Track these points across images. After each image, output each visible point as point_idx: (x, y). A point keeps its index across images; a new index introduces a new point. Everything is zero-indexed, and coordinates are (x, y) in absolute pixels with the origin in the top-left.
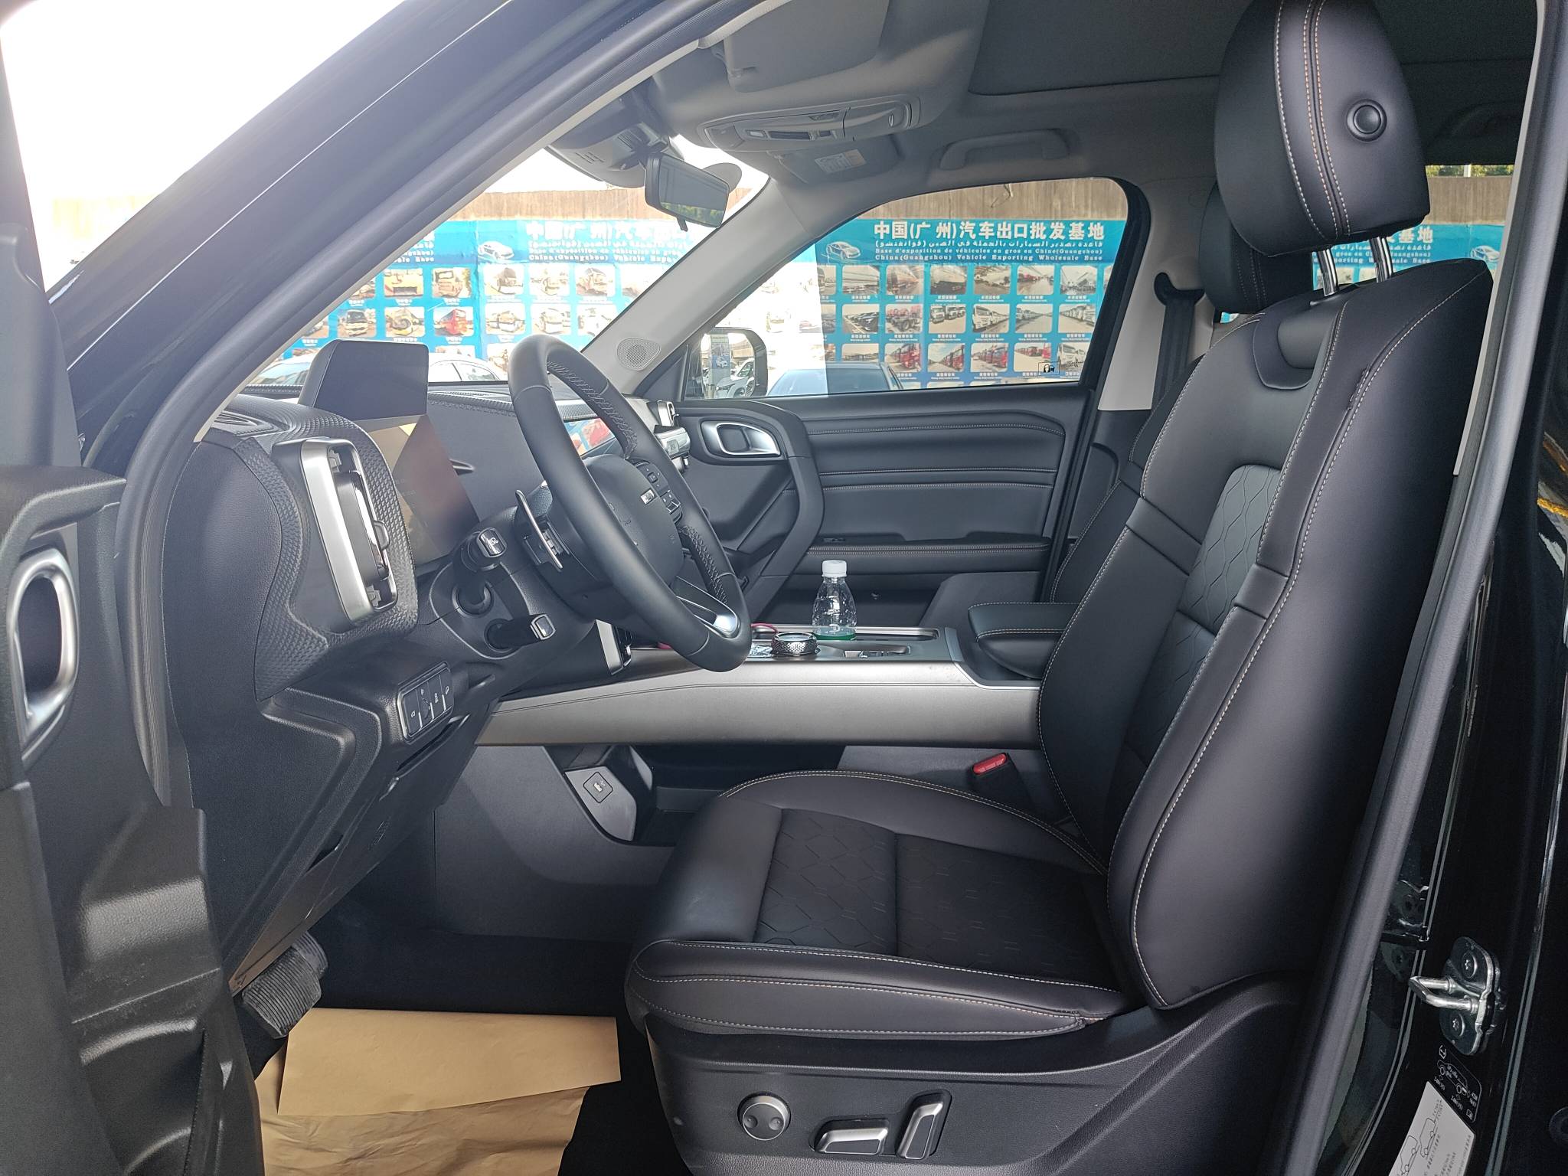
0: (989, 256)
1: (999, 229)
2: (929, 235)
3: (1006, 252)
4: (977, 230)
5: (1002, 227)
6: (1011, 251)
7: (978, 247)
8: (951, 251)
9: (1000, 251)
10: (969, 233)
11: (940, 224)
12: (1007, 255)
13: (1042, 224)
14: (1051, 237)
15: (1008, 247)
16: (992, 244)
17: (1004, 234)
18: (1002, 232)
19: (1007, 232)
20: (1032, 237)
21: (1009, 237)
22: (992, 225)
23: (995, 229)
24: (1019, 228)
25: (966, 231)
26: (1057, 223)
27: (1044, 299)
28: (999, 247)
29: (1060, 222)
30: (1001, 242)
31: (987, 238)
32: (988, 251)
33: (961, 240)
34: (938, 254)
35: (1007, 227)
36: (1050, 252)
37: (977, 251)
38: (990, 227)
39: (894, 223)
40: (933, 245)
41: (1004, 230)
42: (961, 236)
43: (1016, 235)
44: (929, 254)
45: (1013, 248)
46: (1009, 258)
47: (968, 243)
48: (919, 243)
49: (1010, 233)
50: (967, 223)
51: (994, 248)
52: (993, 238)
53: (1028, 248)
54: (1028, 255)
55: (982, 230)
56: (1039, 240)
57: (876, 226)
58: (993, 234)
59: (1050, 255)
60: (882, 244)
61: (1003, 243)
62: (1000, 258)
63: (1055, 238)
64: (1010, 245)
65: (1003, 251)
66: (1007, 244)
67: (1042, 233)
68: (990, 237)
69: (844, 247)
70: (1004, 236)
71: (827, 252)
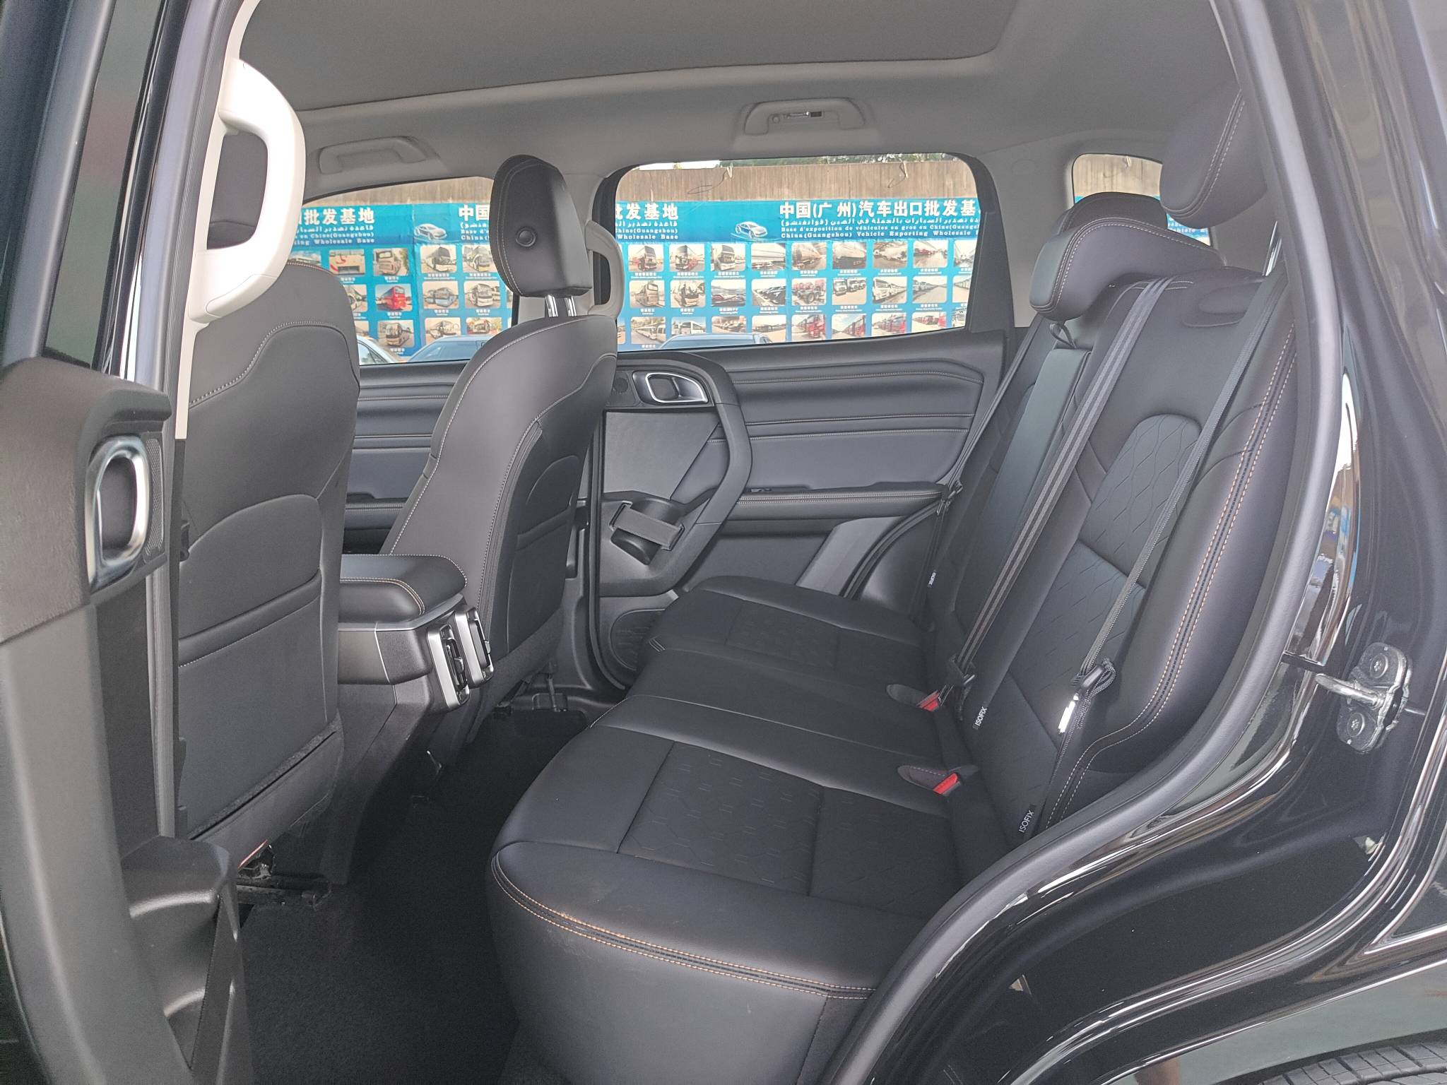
0: (887, 232)
1: (896, 207)
2: (831, 214)
3: (903, 228)
4: (875, 209)
5: (898, 205)
6: (907, 228)
7: (877, 225)
8: (851, 228)
9: (896, 228)
10: (867, 211)
11: (841, 204)
12: (904, 232)
13: (936, 202)
14: (944, 214)
15: (904, 224)
16: (889, 222)
17: (900, 211)
18: (898, 210)
19: (903, 210)
20: (927, 214)
21: (905, 214)
22: (889, 204)
23: (892, 208)
24: (914, 206)
25: (865, 210)
26: (950, 201)
27: (939, 271)
28: (895, 224)
29: (952, 199)
30: (897, 219)
31: (885, 216)
32: (886, 228)
33: (860, 218)
34: (840, 232)
35: (903, 205)
36: (943, 227)
37: (876, 228)
38: (887, 206)
39: (798, 204)
40: (835, 223)
41: (900, 208)
42: (861, 215)
43: (912, 213)
44: (831, 232)
45: (909, 225)
46: (906, 234)
47: (867, 221)
48: (822, 222)
49: (906, 211)
50: (866, 202)
51: (891, 224)
52: (891, 216)
53: (923, 225)
54: (923, 231)
55: (879, 209)
56: (933, 217)
57: (782, 207)
58: (890, 212)
59: (944, 231)
60: (787, 224)
61: (899, 220)
62: (897, 234)
63: (948, 215)
64: (906, 221)
65: (900, 228)
66: (904, 220)
67: (935, 210)
68: (887, 215)
69: (752, 226)
70: (900, 214)
71: (737, 232)
